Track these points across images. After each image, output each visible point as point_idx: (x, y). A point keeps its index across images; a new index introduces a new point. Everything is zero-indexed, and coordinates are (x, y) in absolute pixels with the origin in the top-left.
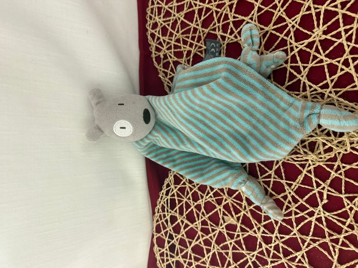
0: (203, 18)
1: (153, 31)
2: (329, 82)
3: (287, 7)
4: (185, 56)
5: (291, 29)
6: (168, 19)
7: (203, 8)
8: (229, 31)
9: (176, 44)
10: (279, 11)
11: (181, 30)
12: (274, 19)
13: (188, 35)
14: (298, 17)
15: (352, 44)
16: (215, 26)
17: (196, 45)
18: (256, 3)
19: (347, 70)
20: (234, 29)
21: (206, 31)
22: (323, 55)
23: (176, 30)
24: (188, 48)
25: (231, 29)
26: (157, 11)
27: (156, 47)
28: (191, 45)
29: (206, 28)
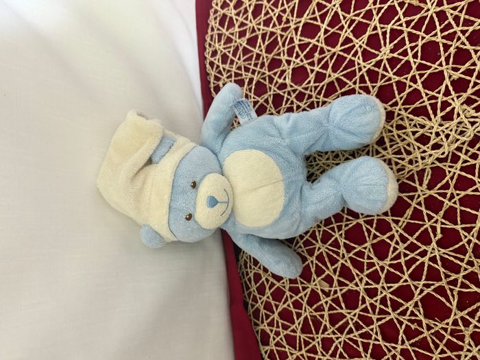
0: (266, 43)
1: (212, 59)
2: (399, 100)
3: (354, 28)
4: (246, 84)
5: (359, 49)
6: (229, 45)
7: (266, 33)
8: (295, 55)
9: (237, 71)
10: (346, 31)
11: (243, 56)
12: (341, 40)
13: (250, 62)
14: (365, 37)
15: (419, 61)
16: (279, 51)
17: (259, 72)
18: (321, 25)
19: (415, 86)
20: (300, 53)
21: (270, 56)
22: (391, 73)
23: (238, 57)
24: (250, 75)
25: (297, 52)
26: (217, 37)
27: (215, 76)
28: (254, 72)
29: (270, 53)
